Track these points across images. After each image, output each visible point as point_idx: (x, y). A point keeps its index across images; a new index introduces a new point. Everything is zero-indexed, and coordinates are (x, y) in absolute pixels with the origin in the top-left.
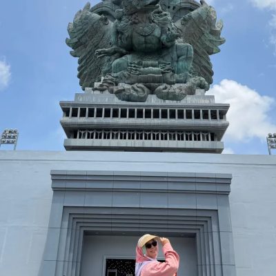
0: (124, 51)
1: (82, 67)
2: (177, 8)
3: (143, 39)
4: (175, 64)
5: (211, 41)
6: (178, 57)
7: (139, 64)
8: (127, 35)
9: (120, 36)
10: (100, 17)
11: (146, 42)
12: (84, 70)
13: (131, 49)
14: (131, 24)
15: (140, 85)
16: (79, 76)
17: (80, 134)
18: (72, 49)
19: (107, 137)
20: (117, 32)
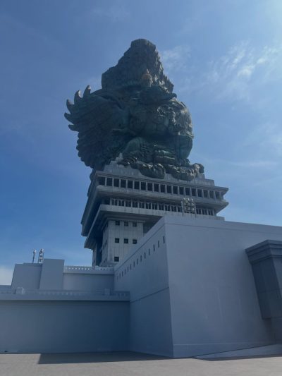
0: (135, 134)
1: (82, 140)
3: (155, 126)
4: (178, 150)
6: (180, 145)
7: (150, 146)
8: (141, 121)
9: (131, 120)
10: (106, 101)
11: (156, 130)
14: (146, 112)
15: (160, 165)
17: (113, 201)
18: (71, 124)
19: (135, 206)
20: (130, 117)
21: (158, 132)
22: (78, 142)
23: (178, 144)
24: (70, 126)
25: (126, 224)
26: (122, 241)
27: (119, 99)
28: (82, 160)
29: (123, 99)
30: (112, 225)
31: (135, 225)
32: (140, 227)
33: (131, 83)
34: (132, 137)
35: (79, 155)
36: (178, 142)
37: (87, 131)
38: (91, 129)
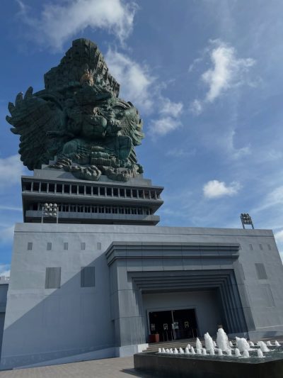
0: (73, 135)
1: (24, 144)
2: (114, 105)
3: (92, 128)
4: (118, 151)
5: (136, 135)
6: (120, 146)
7: (88, 148)
8: (77, 122)
9: (69, 122)
10: (46, 102)
11: (94, 131)
12: (26, 147)
13: (78, 135)
14: (82, 113)
15: (94, 166)
16: (20, 152)
17: (40, 206)
18: (13, 127)
20: (67, 118)
21: (96, 133)
22: (20, 146)
23: (118, 145)
24: (12, 130)
28: (25, 164)
29: (64, 100)
33: (72, 84)
34: (70, 139)
35: (22, 159)
36: (118, 142)
37: (29, 134)
38: (32, 132)
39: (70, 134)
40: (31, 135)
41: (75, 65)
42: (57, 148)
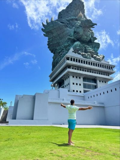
1: (50, 41)
3: (86, 37)
4: (94, 48)
8: (81, 34)
9: (75, 34)
11: (86, 39)
12: (51, 43)
13: (78, 40)
14: (83, 31)
15: (90, 54)
16: (48, 45)
17: (72, 67)
18: (45, 33)
19: (80, 70)
20: (75, 32)
21: (87, 40)
22: (48, 42)
23: (94, 46)
24: (44, 34)
25: (77, 77)
26: (75, 84)
27: (67, 24)
28: (50, 50)
29: (69, 24)
30: (71, 77)
31: (80, 78)
32: (82, 79)
33: (72, 17)
34: (75, 41)
35: (48, 48)
36: (94, 45)
37: (53, 37)
38: (54, 36)
39: (75, 39)
40: (54, 38)
41: (74, 9)
42: (68, 44)
